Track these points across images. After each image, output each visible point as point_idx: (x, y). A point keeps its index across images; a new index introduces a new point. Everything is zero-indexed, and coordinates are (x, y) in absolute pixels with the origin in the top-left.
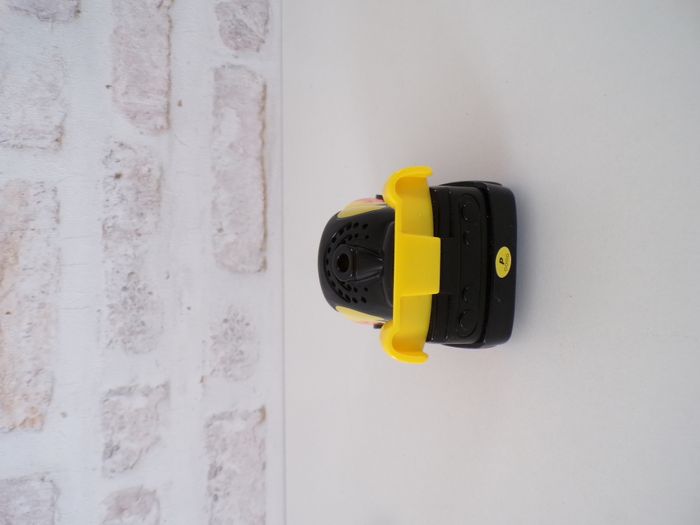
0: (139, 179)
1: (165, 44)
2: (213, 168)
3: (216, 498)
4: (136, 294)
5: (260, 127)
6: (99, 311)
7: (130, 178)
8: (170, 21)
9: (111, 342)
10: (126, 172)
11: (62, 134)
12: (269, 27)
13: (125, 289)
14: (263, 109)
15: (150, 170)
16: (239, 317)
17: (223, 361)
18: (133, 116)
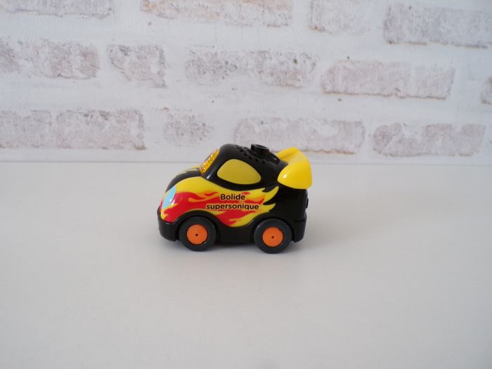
0: (294, 74)
1: (375, 93)
2: (301, 119)
3: (86, 115)
4: (224, 70)
5: (327, 150)
6: (214, 47)
7: (295, 69)
8: (388, 96)
9: (194, 53)
10: (298, 66)
11: (320, 30)
12: (389, 157)
13: (227, 63)
14: (338, 152)
15: (299, 80)
16: (205, 134)
17: (177, 122)
18: (331, 72)
